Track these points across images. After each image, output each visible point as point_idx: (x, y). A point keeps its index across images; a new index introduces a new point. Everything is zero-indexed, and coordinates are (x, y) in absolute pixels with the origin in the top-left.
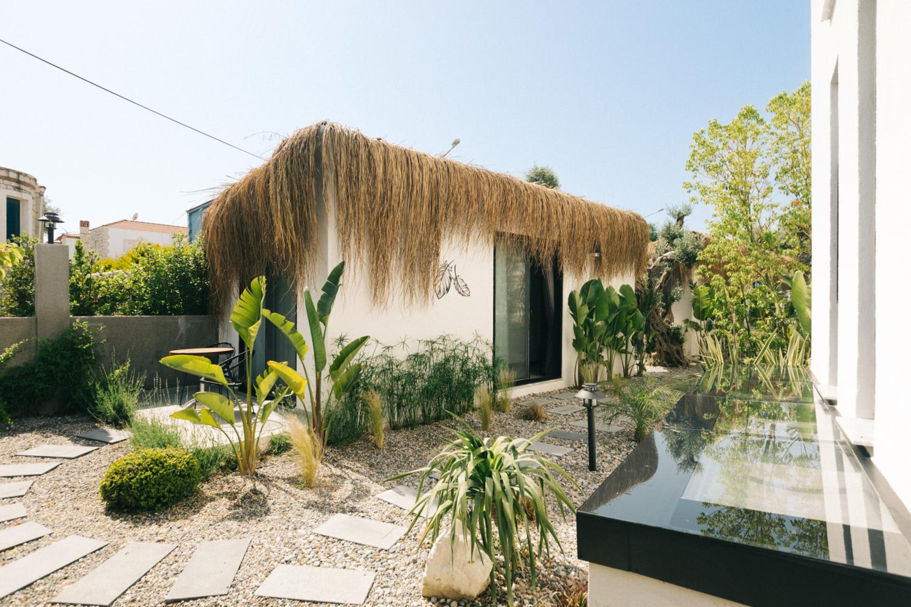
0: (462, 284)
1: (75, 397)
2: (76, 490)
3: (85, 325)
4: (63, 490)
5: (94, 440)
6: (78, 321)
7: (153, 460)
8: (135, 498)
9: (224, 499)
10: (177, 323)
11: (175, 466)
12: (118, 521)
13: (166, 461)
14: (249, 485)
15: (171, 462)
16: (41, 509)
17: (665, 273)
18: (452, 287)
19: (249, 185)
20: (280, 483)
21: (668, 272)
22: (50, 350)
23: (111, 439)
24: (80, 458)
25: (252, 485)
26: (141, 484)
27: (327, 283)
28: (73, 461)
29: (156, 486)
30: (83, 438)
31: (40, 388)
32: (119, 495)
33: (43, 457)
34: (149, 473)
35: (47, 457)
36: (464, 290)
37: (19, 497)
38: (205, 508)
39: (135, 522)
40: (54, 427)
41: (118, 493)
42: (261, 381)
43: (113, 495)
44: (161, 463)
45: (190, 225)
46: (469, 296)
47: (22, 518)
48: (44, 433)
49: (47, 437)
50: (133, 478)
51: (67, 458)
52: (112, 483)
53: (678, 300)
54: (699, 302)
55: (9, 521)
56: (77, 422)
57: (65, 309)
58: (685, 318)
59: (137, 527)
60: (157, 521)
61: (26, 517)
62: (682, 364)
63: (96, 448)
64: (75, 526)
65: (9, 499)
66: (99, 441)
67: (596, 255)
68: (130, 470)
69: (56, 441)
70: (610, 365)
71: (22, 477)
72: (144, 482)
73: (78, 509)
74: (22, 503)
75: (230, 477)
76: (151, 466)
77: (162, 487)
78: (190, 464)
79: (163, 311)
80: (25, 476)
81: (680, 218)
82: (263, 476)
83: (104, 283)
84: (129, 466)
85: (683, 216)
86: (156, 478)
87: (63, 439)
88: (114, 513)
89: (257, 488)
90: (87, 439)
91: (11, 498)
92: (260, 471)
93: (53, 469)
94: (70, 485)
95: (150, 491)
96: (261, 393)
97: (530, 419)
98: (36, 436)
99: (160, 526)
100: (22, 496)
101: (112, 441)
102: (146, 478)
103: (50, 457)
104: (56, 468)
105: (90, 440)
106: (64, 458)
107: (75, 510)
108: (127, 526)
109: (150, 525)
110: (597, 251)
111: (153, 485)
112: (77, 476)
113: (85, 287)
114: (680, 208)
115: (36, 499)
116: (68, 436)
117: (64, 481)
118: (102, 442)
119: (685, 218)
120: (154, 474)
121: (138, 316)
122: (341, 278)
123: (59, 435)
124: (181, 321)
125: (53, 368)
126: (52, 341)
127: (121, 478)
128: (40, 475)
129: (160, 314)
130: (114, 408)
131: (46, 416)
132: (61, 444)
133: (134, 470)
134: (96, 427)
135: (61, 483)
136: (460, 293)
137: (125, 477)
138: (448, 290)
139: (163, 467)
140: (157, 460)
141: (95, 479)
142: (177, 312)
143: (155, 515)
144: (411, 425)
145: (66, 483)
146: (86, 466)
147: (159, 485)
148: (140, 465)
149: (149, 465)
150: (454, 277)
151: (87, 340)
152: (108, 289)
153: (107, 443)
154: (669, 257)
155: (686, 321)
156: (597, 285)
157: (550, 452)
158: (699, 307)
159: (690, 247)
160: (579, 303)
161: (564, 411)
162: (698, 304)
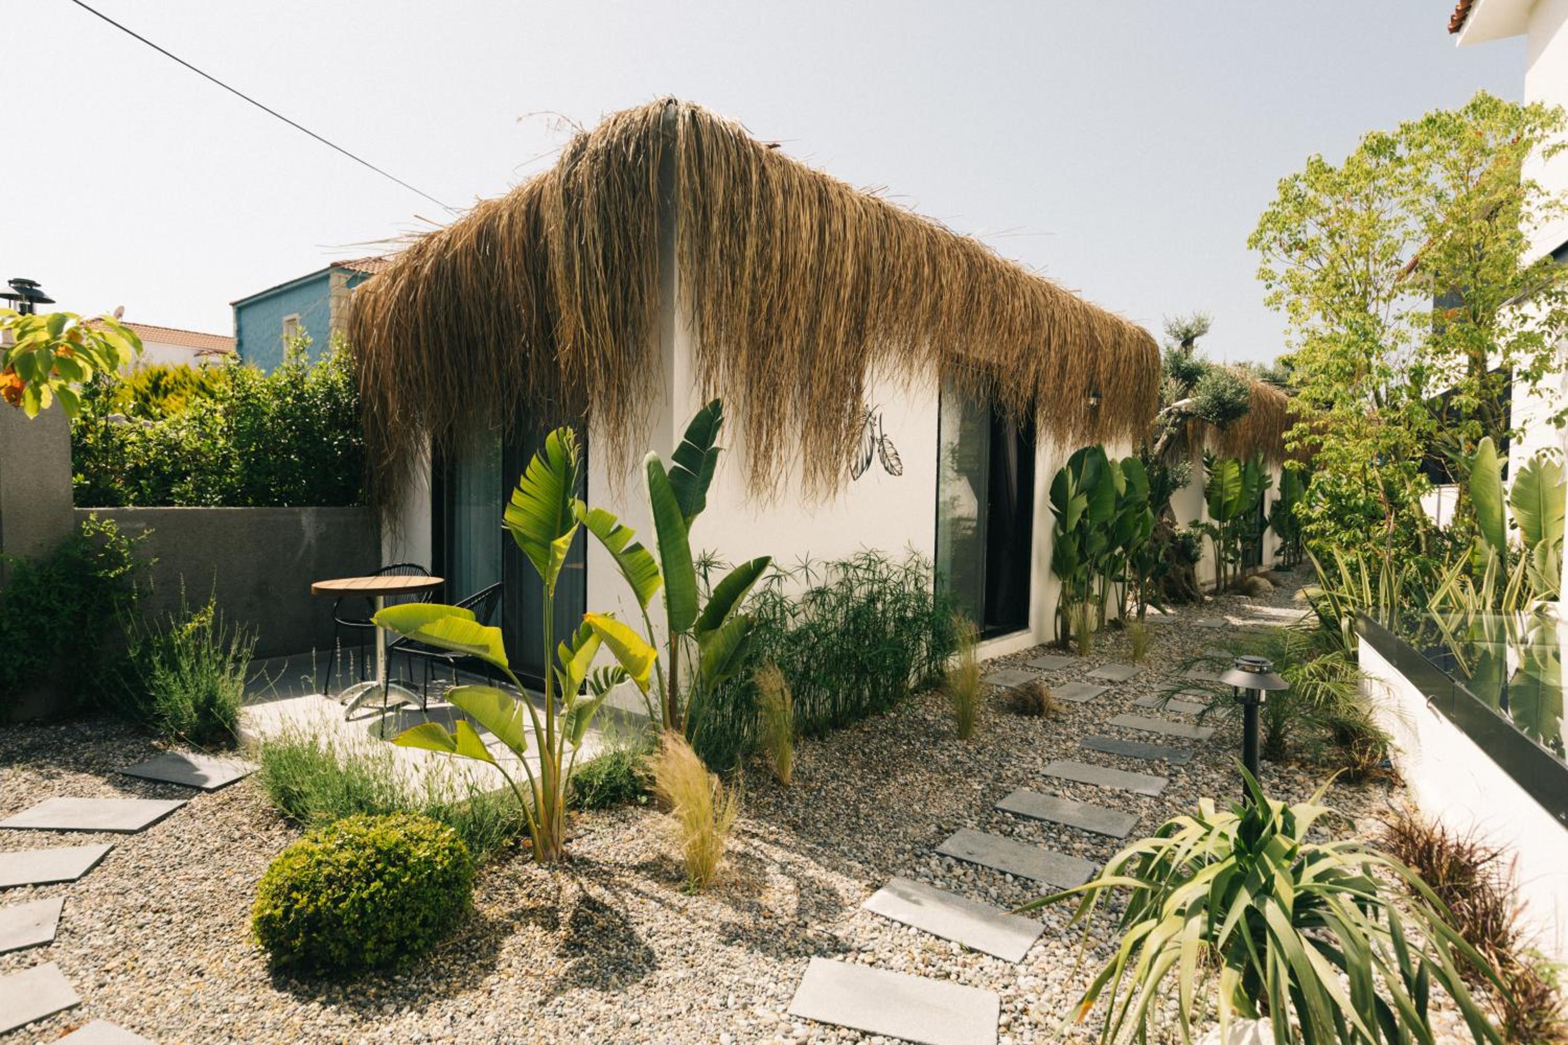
0: (890, 452)
1: (97, 682)
2: (176, 918)
3: (110, 527)
4: (142, 921)
5: (166, 783)
6: (92, 517)
7: (379, 851)
8: (347, 945)
9: (531, 927)
10: (298, 523)
11: (429, 862)
12: (315, 1005)
13: (408, 852)
14: (570, 889)
15: (422, 852)
16: (108, 978)
17: (1164, 437)
18: (876, 457)
19: (480, 233)
20: (629, 878)
21: (1171, 436)
22: (36, 581)
23: (206, 779)
24: (150, 830)
25: (576, 887)
26: (363, 913)
27: (683, 445)
28: (135, 838)
29: (397, 915)
30: (139, 778)
31: (17, 664)
32: (309, 940)
33: (62, 831)
34: (376, 885)
35: (72, 830)
36: (894, 462)
37: (40, 945)
38: (503, 955)
39: (358, 1006)
40: (59, 751)
41: (307, 934)
42: (570, 659)
43: (298, 943)
44: (399, 857)
45: (239, 331)
46: (900, 474)
47: (70, 1008)
48: (41, 767)
49: (50, 777)
50: (343, 899)
51: (120, 832)
52: (287, 912)
53: (1185, 486)
54: (1221, 489)
55: (37, 1021)
56: (106, 738)
57: (62, 491)
58: (1192, 520)
59: (369, 1020)
60: (410, 998)
61: (77, 1006)
62: (1193, 599)
63: (181, 802)
64: (212, 1024)
65: (16, 956)
66: (179, 785)
67: (1092, 401)
68: (330, 880)
69: (78, 786)
70: (1101, 602)
71: (30, 888)
72: (369, 907)
73: (201, 974)
74: (52, 965)
75: (515, 866)
76: (379, 866)
77: (409, 914)
78: (457, 854)
79: (263, 498)
80: (36, 885)
81: (1188, 341)
82: (584, 861)
83: (133, 437)
84: (327, 870)
85: (1193, 337)
86: (394, 897)
87: (87, 780)
88: (294, 981)
89: (591, 893)
90: (148, 780)
91: (20, 950)
92: (575, 848)
93: (97, 864)
94: (154, 905)
95: (384, 927)
96: (571, 681)
97: (1031, 714)
98: (25, 775)
99: (422, 1012)
100: (48, 944)
101: (210, 785)
102: (372, 896)
103: (79, 830)
104: (102, 859)
105: (156, 781)
106: (114, 832)
107: (194, 978)
108: (345, 1019)
109: (398, 1010)
110: (1094, 395)
111: (390, 912)
112: (163, 881)
113: (101, 445)
114: (1188, 322)
115: (85, 950)
116: (98, 774)
117: (136, 894)
118: (186, 786)
119: (1196, 341)
120: (389, 886)
121: (213, 507)
122: (719, 434)
123: (79, 771)
124: (307, 517)
125: (43, 619)
126: (35, 561)
127: (311, 901)
128: (73, 881)
129: (257, 503)
130: (197, 709)
131: (30, 724)
132: (93, 795)
133: (340, 879)
134: (155, 749)
135: (130, 902)
136: (887, 469)
137: (322, 899)
138: (869, 462)
139: (406, 868)
140: (390, 850)
141: (207, 886)
142: (297, 501)
143: (395, 982)
144: (816, 730)
145: (142, 900)
146: (172, 852)
147: (403, 910)
148: (351, 865)
149: (373, 865)
150: (879, 437)
151: (115, 559)
152: (147, 450)
153: (199, 789)
154: (1183, 410)
155: (1195, 524)
156: (1097, 458)
157: (1129, 788)
158: (1220, 499)
159: (1229, 391)
160: (1072, 491)
161: (1075, 694)
162: (1218, 494)
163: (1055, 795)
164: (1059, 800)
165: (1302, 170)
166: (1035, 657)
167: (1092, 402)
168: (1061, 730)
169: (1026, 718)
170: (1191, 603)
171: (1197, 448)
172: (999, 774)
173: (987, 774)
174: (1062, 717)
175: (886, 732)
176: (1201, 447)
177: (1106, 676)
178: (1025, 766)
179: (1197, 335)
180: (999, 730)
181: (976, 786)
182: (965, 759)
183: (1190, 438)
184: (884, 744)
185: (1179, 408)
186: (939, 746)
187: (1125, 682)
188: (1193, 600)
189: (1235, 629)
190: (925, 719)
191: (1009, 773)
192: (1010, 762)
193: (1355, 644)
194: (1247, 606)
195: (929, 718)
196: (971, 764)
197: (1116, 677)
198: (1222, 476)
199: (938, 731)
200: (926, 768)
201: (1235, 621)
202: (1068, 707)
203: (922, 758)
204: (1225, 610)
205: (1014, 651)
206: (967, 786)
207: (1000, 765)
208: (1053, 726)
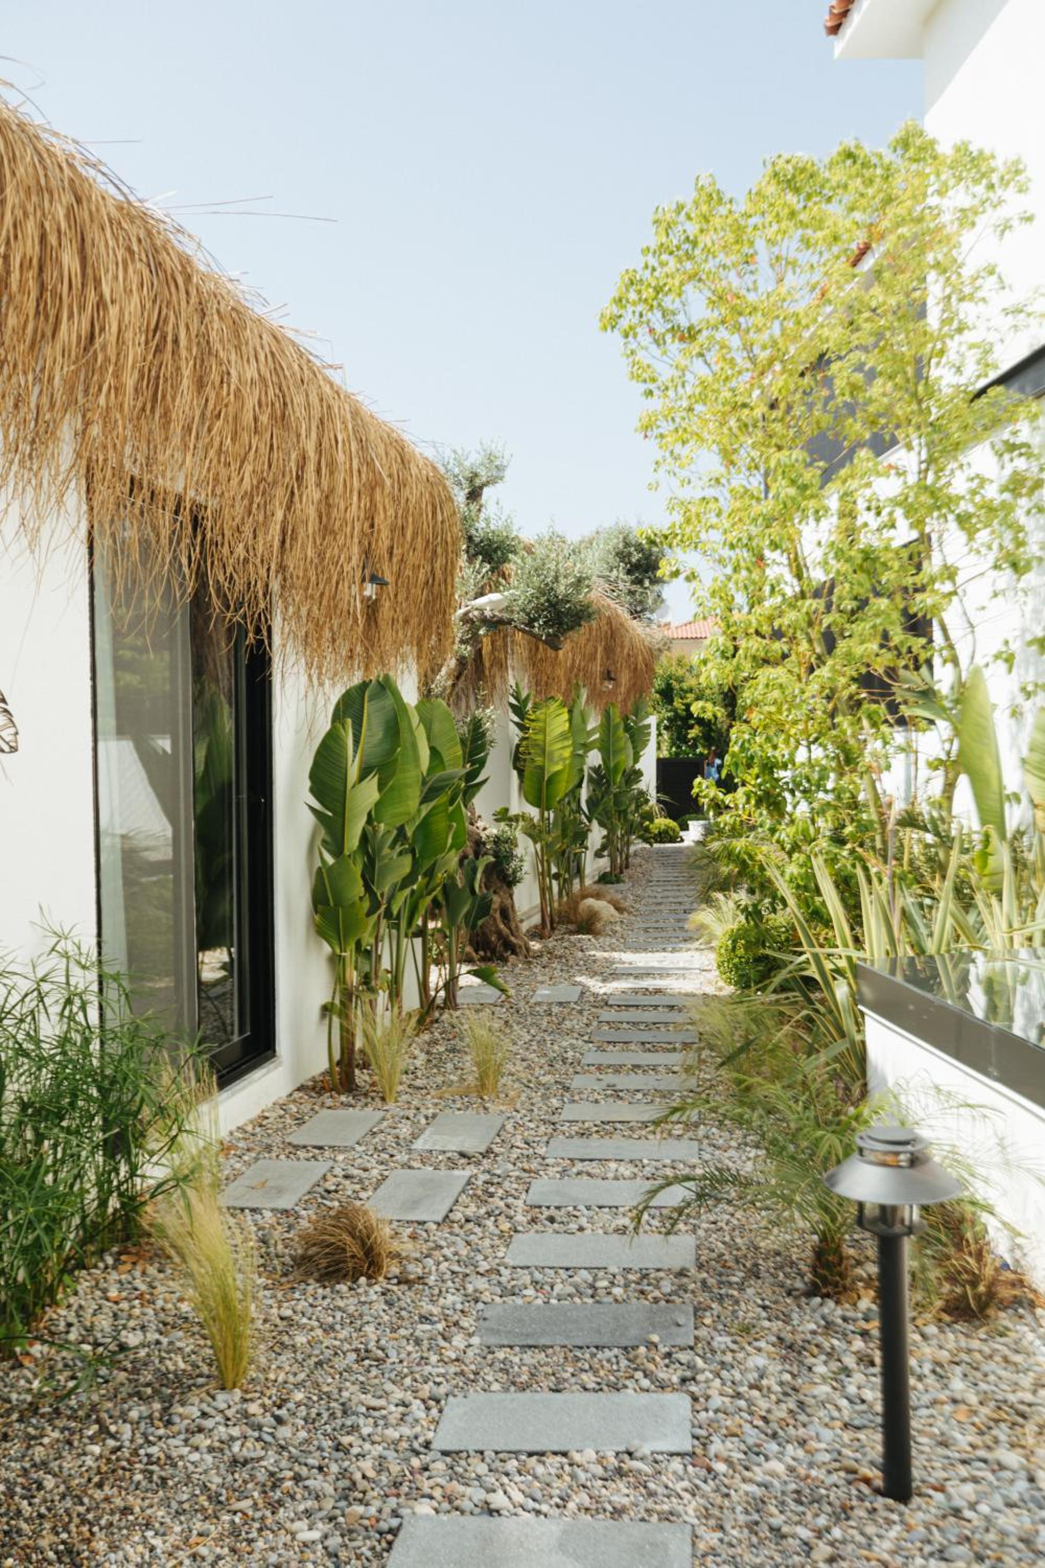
54: (540, 752)
58: (498, 809)
62: (513, 949)
67: (369, 591)
70: (395, 983)
81: (476, 491)
85: (483, 486)
97: (352, 1275)
110: (370, 580)
114: (471, 457)
119: (486, 492)
154: (488, 613)
155: (503, 816)
156: (389, 701)
157: (634, 1444)
158: (542, 769)
159: (563, 581)
160: (353, 772)
161: (415, 1204)
162: (539, 760)
163: (492, 1512)
164: (505, 1524)
165: (688, 197)
166: (300, 1121)
167: (367, 593)
168: (427, 1307)
169: (343, 1288)
170: (512, 958)
171: (498, 680)
172: (344, 1474)
173: (316, 1482)
174: (415, 1270)
175: (34, 1408)
176: (504, 680)
177: (454, 1144)
178: (393, 1434)
179: (487, 484)
180: (301, 1339)
181: (307, 1536)
182: (251, 1449)
183: (487, 664)
184: (39, 1453)
185: (481, 610)
186: (180, 1425)
187: (489, 1151)
188: (514, 952)
189: (605, 1002)
190: (123, 1348)
191: (367, 1465)
192: (355, 1429)
193: (859, 1026)
194: (599, 954)
195: (132, 1339)
196: (270, 1461)
197: (474, 1145)
198: (543, 731)
199: (163, 1376)
200: (166, 1503)
201: (596, 986)
202: (414, 1237)
203: (148, 1474)
204: (569, 966)
205: (254, 1113)
206: (284, 1538)
207: (338, 1447)
208: (406, 1296)
